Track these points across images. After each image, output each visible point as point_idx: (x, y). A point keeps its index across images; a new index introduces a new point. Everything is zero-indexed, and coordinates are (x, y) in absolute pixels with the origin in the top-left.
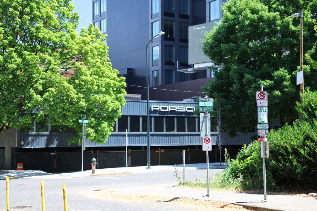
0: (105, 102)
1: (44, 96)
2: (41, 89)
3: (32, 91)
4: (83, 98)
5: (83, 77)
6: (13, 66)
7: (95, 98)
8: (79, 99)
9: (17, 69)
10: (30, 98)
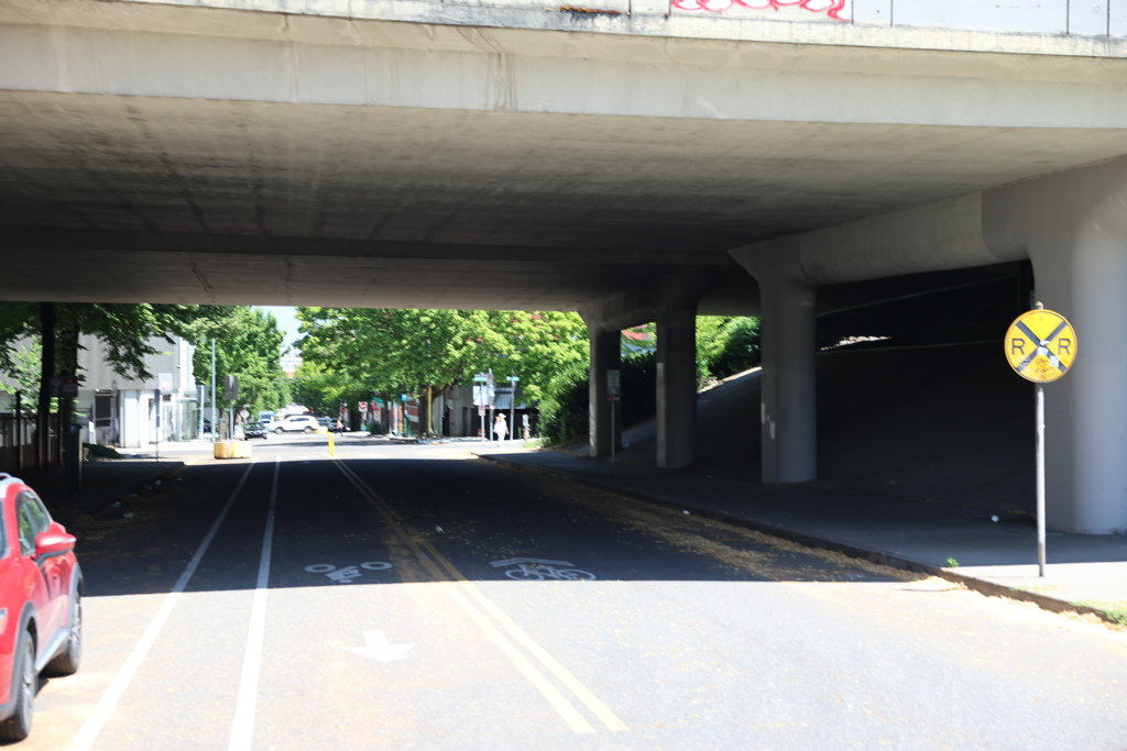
0: (553, 353)
1: (462, 351)
2: (460, 342)
3: (450, 346)
4: (516, 350)
5: (517, 325)
6: (424, 319)
7: (537, 349)
8: (510, 352)
9: (431, 322)
10: (447, 355)
